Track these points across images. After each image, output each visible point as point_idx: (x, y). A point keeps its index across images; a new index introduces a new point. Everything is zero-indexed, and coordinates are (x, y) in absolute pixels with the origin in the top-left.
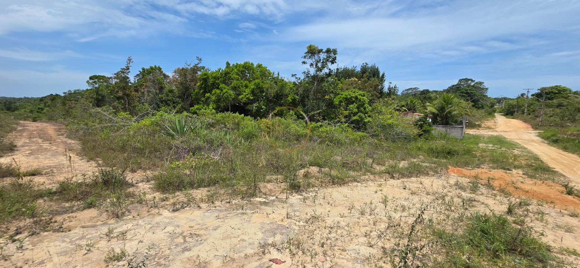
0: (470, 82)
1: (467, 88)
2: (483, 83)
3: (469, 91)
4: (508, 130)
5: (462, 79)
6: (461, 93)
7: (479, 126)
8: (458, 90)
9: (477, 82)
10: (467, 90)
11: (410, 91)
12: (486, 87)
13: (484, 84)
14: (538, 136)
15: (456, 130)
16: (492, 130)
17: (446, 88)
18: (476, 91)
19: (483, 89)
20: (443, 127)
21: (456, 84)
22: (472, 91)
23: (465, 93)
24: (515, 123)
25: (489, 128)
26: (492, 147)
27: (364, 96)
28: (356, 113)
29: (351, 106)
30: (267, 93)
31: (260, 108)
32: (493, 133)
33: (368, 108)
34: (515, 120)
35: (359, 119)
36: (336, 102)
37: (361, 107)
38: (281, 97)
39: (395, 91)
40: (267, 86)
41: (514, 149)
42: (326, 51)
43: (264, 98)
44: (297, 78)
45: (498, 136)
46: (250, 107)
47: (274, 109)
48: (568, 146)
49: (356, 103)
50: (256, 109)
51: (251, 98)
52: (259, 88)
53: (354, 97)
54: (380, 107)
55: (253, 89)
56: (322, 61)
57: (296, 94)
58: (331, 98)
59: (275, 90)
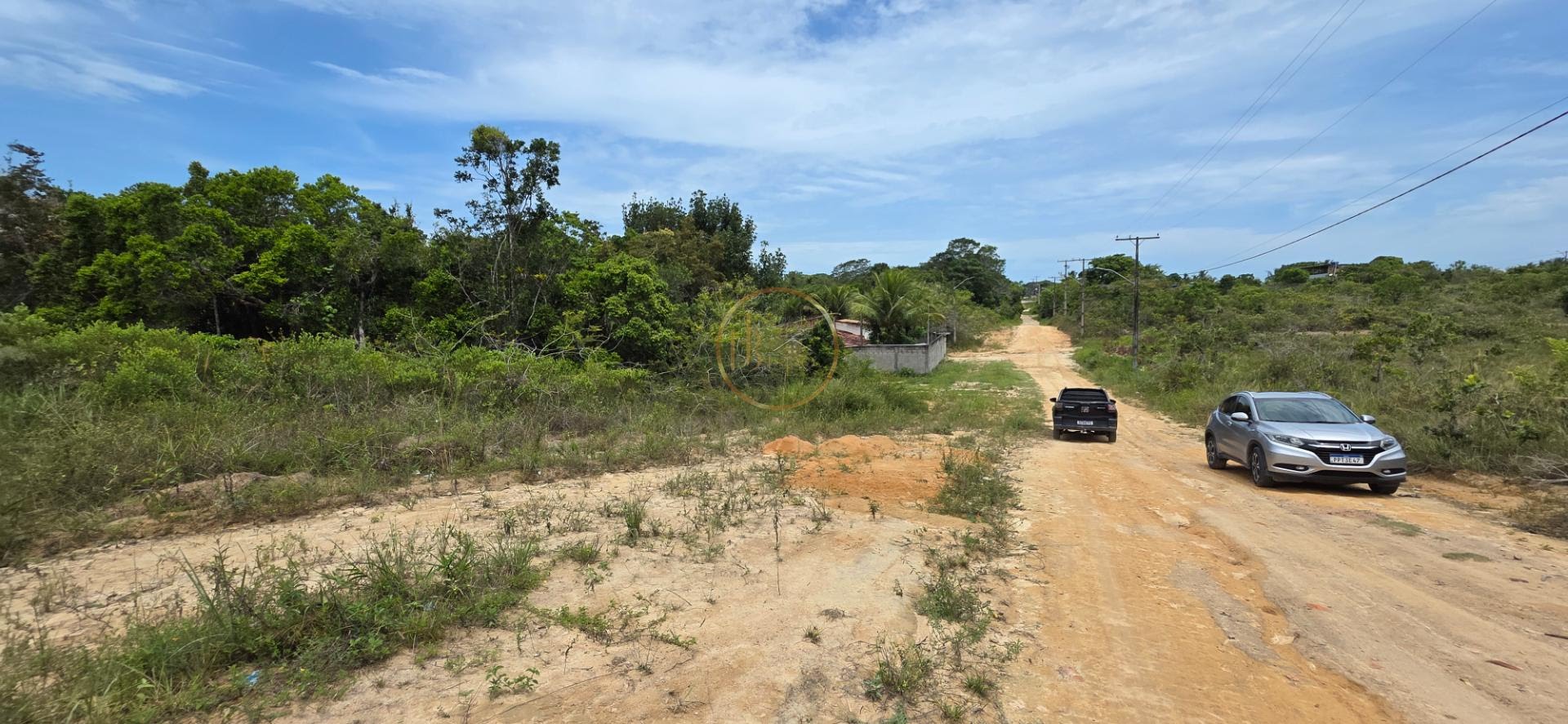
0: (971, 246)
1: (966, 260)
2: (995, 249)
3: (969, 267)
4: (1028, 349)
5: (956, 241)
6: (954, 270)
7: (979, 343)
8: (948, 265)
9: (983, 248)
10: (966, 264)
11: (852, 268)
12: (1001, 258)
13: (997, 252)
14: (1072, 358)
15: (914, 355)
16: (1001, 350)
17: (926, 260)
19: (997, 262)
20: (889, 348)
21: (944, 250)
22: (975, 268)
23: (963, 272)
24: (1049, 333)
25: (996, 347)
26: (974, 387)
27: (647, 271)
28: (624, 319)
29: (610, 300)
30: (339, 266)
31: (313, 312)
32: (997, 358)
33: (663, 303)
34: (1049, 328)
35: (634, 334)
36: (570, 290)
37: (639, 301)
38: (408, 279)
39: (779, 265)
40: (340, 244)
41: (1012, 389)
42: (532, 146)
43: (334, 280)
44: (454, 220)
45: (1003, 362)
46: (273, 309)
47: (382, 314)
48: (1106, 373)
49: (625, 291)
50: (304, 314)
51: (281, 280)
52: (311, 249)
53: (618, 275)
54: (711, 302)
55: (290, 252)
56: (520, 173)
57: (452, 268)
58: (552, 280)
59: (368, 256)
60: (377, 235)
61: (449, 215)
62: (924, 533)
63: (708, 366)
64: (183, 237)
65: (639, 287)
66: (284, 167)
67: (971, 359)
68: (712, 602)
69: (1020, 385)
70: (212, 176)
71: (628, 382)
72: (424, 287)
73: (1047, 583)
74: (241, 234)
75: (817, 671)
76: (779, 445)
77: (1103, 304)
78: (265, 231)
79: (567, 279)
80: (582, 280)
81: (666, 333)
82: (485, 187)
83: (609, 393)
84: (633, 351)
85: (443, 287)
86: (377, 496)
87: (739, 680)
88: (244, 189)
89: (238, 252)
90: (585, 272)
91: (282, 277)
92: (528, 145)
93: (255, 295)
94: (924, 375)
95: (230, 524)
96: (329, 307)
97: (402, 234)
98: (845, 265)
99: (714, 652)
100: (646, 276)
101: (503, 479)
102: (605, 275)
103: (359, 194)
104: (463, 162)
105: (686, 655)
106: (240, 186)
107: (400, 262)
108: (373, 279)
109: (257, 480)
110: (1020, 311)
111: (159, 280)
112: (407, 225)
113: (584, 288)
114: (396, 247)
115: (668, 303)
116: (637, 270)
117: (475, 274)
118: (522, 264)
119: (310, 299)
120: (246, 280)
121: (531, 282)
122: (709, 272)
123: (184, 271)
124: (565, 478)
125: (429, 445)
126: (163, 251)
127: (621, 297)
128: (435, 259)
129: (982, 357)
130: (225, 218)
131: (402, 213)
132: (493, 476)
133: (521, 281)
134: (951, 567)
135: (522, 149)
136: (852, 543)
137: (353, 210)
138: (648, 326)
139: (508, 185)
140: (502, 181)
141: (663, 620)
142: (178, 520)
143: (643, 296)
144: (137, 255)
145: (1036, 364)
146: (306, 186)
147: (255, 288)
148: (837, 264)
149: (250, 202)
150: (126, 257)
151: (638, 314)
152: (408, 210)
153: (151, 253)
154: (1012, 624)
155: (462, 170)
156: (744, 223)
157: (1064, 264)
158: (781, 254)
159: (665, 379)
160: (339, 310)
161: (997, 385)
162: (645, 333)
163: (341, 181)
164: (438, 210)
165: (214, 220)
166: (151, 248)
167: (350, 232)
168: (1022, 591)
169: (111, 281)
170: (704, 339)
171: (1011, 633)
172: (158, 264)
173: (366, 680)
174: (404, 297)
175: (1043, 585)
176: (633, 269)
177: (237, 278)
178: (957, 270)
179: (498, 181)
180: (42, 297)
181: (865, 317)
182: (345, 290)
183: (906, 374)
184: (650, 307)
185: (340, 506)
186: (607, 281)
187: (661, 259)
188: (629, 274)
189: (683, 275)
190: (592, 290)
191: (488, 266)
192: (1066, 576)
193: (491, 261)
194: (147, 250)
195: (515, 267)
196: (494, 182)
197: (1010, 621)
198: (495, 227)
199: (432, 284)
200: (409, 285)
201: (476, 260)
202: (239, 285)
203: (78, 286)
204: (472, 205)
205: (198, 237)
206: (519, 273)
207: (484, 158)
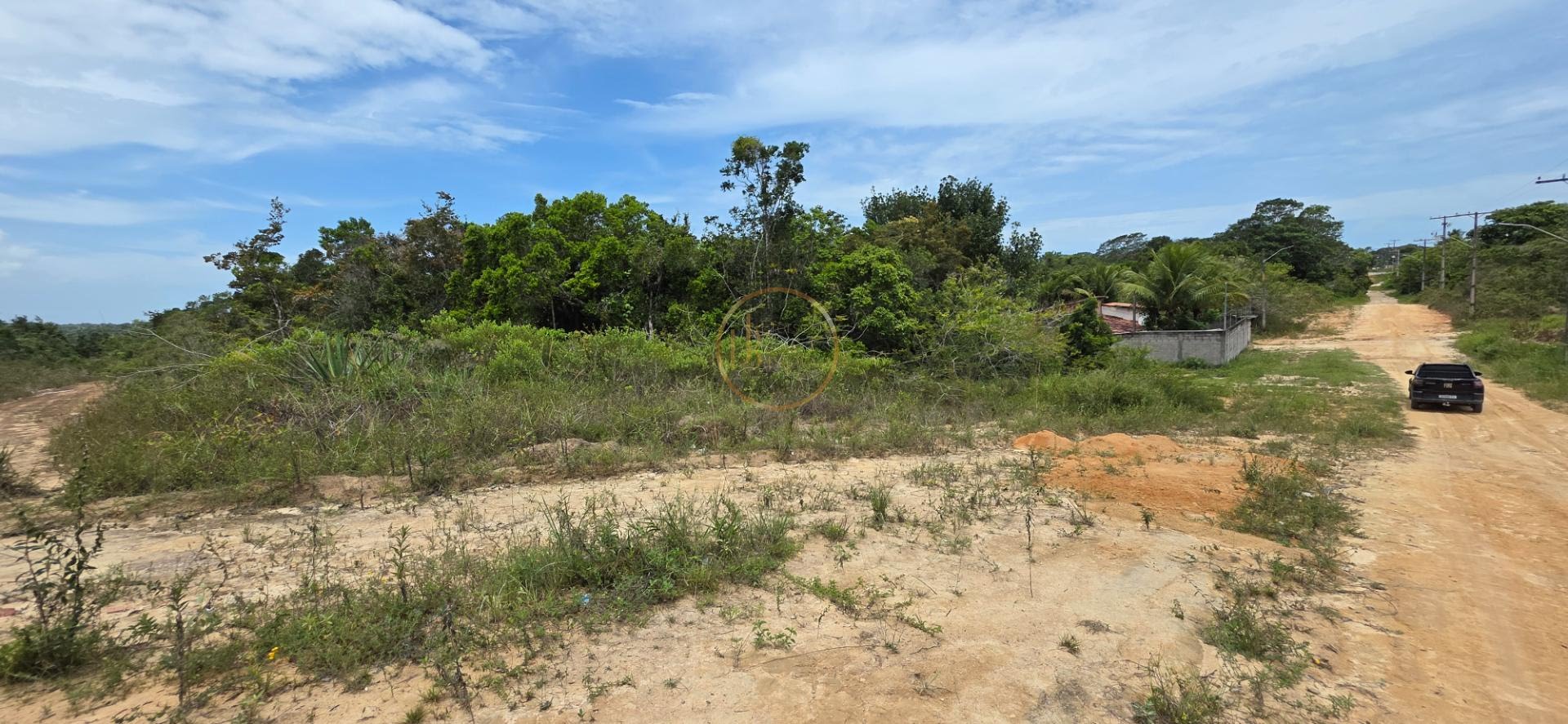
0: (1288, 207)
1: (1281, 226)
2: (1327, 209)
3: (1286, 234)
4: (1378, 334)
5: (1267, 203)
6: (1264, 239)
7: (1301, 328)
8: (1255, 233)
9: (1308, 209)
10: (1282, 231)
11: (1123, 244)
12: (1337, 220)
13: (1329, 213)
14: (1454, 346)
15: (1205, 343)
16: (1334, 336)
17: (1223, 229)
18: (1309, 232)
19: (1330, 225)
20: (1170, 335)
21: (1249, 216)
22: (1295, 234)
23: (1276, 240)
24: (1413, 312)
25: (1327, 332)
26: (1292, 382)
27: (891, 260)
28: (869, 309)
29: (855, 290)
30: (635, 270)
31: (617, 309)
32: (1329, 345)
33: (907, 293)
34: (1414, 307)
35: (878, 324)
36: (818, 282)
37: (883, 290)
38: (685, 278)
39: (1033, 246)
40: (635, 251)
41: (1350, 385)
42: (785, 150)
43: (631, 282)
44: (721, 226)
45: (1337, 351)
46: (590, 308)
47: (665, 309)
48: (1514, 366)
49: (869, 281)
50: (610, 311)
51: (595, 285)
52: (615, 257)
53: (863, 266)
54: (958, 289)
55: (600, 261)
56: (773, 176)
57: (719, 267)
58: (802, 273)
59: (655, 260)
60: (662, 242)
61: (716, 220)
62: (1215, 552)
63: (953, 355)
64: (533, 254)
65: (882, 277)
66: (596, 190)
67: (1288, 347)
68: (957, 593)
69: (1363, 381)
70: (550, 204)
71: (873, 370)
72: (697, 284)
73: (1399, 633)
74: (568, 248)
75: (1074, 683)
76: (1033, 440)
77: (1510, 271)
78: (584, 244)
79: (815, 272)
81: (911, 322)
82: (744, 192)
83: (854, 381)
84: (877, 340)
85: (713, 283)
86: (665, 465)
87: (987, 676)
88: (569, 211)
89: (567, 263)
90: (832, 264)
91: (596, 281)
92: (781, 149)
93: (578, 296)
94: (1218, 367)
95: (566, 478)
96: (628, 305)
97: (680, 240)
98: (1113, 241)
99: (960, 643)
100: (889, 266)
101: (762, 457)
102: (851, 266)
103: (649, 208)
104: (727, 172)
105: (930, 643)
106: (568, 209)
107: (679, 264)
108: (659, 280)
109: (582, 445)
110: (1367, 285)
111: (519, 287)
112: (684, 232)
113: (833, 280)
114: (676, 251)
115: (912, 292)
116: (881, 260)
117: (737, 272)
118: (775, 261)
119: (615, 299)
120: (572, 285)
121: (784, 276)
122: (956, 257)
123: (534, 280)
124: (815, 459)
125: (702, 423)
126: (521, 265)
127: (865, 287)
128: (705, 259)
129: (1304, 345)
130: (559, 236)
131: (681, 222)
132: (754, 454)
133: (775, 276)
134: (1251, 595)
135: (776, 153)
136: (1119, 553)
137: (645, 222)
138: (892, 315)
139: (764, 186)
140: (758, 186)
141: (908, 604)
142: (534, 472)
143: (887, 285)
144: (506, 270)
145: (1390, 352)
146: (611, 206)
147: (577, 291)
149: (575, 221)
150: (500, 271)
151: (882, 303)
152: (686, 219)
153: (514, 267)
154: (1341, 676)
155: (726, 179)
156: (996, 205)
157: (1442, 221)
158: (1036, 234)
159: (910, 368)
160: (635, 308)
161: (1327, 380)
162: (888, 323)
163: (636, 199)
164: (706, 217)
165: (552, 239)
166: (514, 263)
167: (643, 240)
168: (1358, 638)
169: (492, 290)
170: (949, 327)
171: (1341, 685)
172: (518, 276)
173: (661, 614)
174: (681, 295)
175: (1392, 635)
176: (877, 259)
177: (566, 284)
178: (1268, 239)
179: (756, 185)
180: (452, 303)
181: (1141, 299)
182: (639, 290)
183: (1192, 365)
184: (894, 296)
185: (638, 470)
186: (853, 273)
187: (905, 246)
188: (873, 264)
189: (929, 261)
190: (838, 282)
191: (747, 263)
192: (1432, 628)
193: (750, 259)
194: (512, 265)
195: (770, 263)
196: (752, 186)
197: (1337, 671)
198: (753, 228)
199: (703, 281)
200: (685, 283)
201: (737, 258)
202: (568, 290)
203: (472, 294)
204: (735, 210)
205: (542, 253)
206: (773, 269)
207: (743, 165)
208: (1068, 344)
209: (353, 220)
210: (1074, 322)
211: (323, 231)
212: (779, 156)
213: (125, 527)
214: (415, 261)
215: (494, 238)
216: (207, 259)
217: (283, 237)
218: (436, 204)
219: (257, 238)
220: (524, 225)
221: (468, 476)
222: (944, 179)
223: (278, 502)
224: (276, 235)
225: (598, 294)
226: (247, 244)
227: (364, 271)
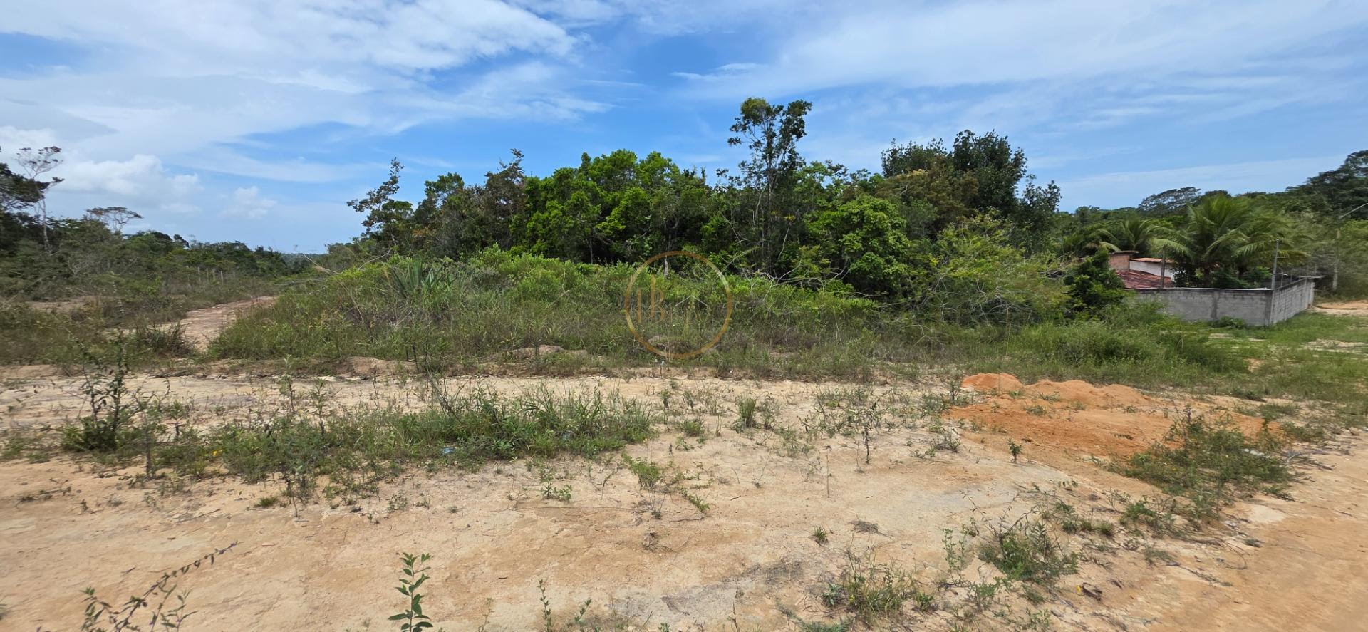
5: (1362, 154)
6: (1353, 194)
8: (1342, 188)
11: (1169, 199)
15: (1245, 302)
20: (1204, 293)
23: (1367, 195)
26: (1349, 348)
27: (884, 209)
28: (858, 254)
29: (846, 237)
30: (654, 216)
31: (640, 249)
33: (899, 239)
35: (867, 268)
36: (813, 228)
37: (874, 237)
38: (698, 224)
39: (1050, 199)
40: (656, 200)
42: (789, 109)
43: (651, 226)
44: (731, 178)
46: (616, 247)
47: (679, 249)
49: (861, 229)
50: (633, 250)
51: (621, 227)
52: (639, 204)
53: (856, 214)
54: (955, 239)
55: (627, 208)
56: (778, 133)
57: (727, 214)
58: (798, 222)
59: (672, 208)
60: (678, 192)
61: (727, 173)
63: (945, 301)
64: (571, 201)
65: (874, 224)
66: (628, 149)
68: (758, 485)
70: (592, 160)
71: (856, 310)
72: (707, 229)
73: (1227, 584)
74: (603, 197)
75: (798, 565)
76: (981, 380)
78: (616, 194)
79: (814, 219)
80: (825, 219)
81: (899, 267)
82: (750, 147)
83: (829, 318)
84: (866, 283)
85: (721, 227)
86: (615, 371)
87: (719, 546)
88: (606, 166)
89: (598, 208)
90: (829, 212)
91: (622, 224)
92: (785, 109)
93: (608, 237)
95: (534, 374)
96: (647, 245)
97: (693, 191)
98: (1160, 196)
99: (723, 520)
100: (882, 214)
101: (702, 373)
102: (844, 214)
103: (672, 163)
104: (735, 128)
105: (700, 515)
106: (604, 164)
107: (691, 211)
108: (676, 225)
109: (558, 351)
111: (559, 227)
112: (701, 182)
113: (827, 226)
114: (688, 201)
115: (904, 239)
116: (875, 208)
117: (742, 219)
118: (776, 208)
119: (638, 241)
120: (604, 228)
121: (782, 222)
122: (957, 209)
123: (570, 222)
126: (562, 210)
127: (857, 234)
128: (718, 205)
130: (594, 186)
131: (699, 175)
132: (696, 369)
133: (775, 222)
134: (1083, 530)
135: (781, 112)
136: (962, 476)
137: (668, 175)
138: (881, 261)
139: (769, 144)
140: (765, 142)
141: (705, 487)
142: (509, 367)
143: (879, 233)
144: (550, 213)
146: (642, 162)
147: (607, 233)
148: (1148, 195)
149: (610, 174)
150: (546, 215)
151: (873, 249)
152: (703, 172)
153: (556, 211)
154: (1108, 608)
155: (734, 135)
156: (1013, 157)
158: (1055, 187)
159: (898, 309)
160: (653, 248)
162: (877, 267)
163: (662, 156)
165: (588, 189)
166: (556, 208)
167: (663, 191)
168: (1170, 582)
169: (541, 230)
170: (943, 273)
171: (1095, 614)
172: (558, 218)
174: (695, 238)
175: (1217, 585)
176: (871, 208)
177: (599, 226)
178: (1357, 193)
179: (762, 141)
180: (514, 240)
181: (1173, 254)
182: (658, 233)
184: (885, 242)
185: (593, 373)
186: (847, 220)
187: (905, 199)
188: (866, 212)
189: (926, 212)
190: (832, 229)
191: (751, 211)
192: (1273, 586)
193: (753, 208)
194: (555, 209)
195: (772, 211)
196: (759, 142)
197: (1107, 603)
198: (758, 179)
199: (713, 226)
200: (698, 228)
201: (743, 206)
202: (600, 231)
203: (528, 233)
204: (743, 164)
205: (578, 200)
206: (774, 216)
207: (751, 124)
208: (1073, 296)
209: (450, 175)
210: (1080, 273)
211: (428, 184)
212: (783, 115)
213: (224, 378)
214: (492, 205)
215: (546, 188)
216: (349, 204)
217: (398, 187)
218: (509, 160)
219: (382, 188)
220: (567, 177)
221: (459, 366)
222: (961, 133)
223: (321, 373)
224: (394, 186)
225: (623, 235)
226: (375, 193)
227: (455, 215)
